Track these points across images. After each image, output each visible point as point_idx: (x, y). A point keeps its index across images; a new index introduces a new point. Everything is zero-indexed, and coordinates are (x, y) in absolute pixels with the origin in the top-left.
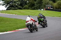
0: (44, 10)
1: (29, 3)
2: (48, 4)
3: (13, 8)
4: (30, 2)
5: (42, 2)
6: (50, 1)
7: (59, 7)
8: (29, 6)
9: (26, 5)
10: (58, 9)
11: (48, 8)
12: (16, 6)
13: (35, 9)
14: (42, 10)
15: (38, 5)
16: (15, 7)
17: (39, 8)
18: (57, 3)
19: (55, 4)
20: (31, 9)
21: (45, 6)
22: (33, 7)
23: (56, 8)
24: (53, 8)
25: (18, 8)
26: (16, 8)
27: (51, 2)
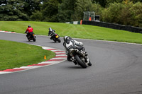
0: (79, 23)
1: (44, 7)
2: (88, 9)
3: (7, 17)
4: (47, 5)
5: (76, 5)
6: (93, 3)
7: (115, 18)
8: (45, 14)
10: (112, 22)
11: (90, 20)
12: (15, 13)
13: (58, 22)
14: (75, 23)
15: (67, 11)
16: (11, 15)
17: (69, 18)
18: (109, 8)
19: (105, 12)
20: (50, 21)
21: (82, 15)
22: (54, 17)
23: (107, 20)
24: (101, 20)
25: (20, 18)
26: (15, 17)
27: (96, 6)
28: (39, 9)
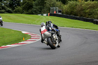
0: (47, 15)
2: (53, 5)
4: (26, 2)
5: (45, 3)
6: (57, 1)
7: (72, 12)
8: (24, 8)
9: (19, 7)
10: (70, 14)
11: (55, 13)
12: (3, 8)
13: (33, 14)
14: (45, 15)
15: (39, 7)
17: (40, 12)
18: (68, 5)
19: (65, 7)
20: (27, 14)
21: (50, 9)
22: (30, 11)
23: (67, 13)
24: (63, 13)
25: (6, 11)
26: (3, 11)
27: (59, 3)
28: (20, 6)
